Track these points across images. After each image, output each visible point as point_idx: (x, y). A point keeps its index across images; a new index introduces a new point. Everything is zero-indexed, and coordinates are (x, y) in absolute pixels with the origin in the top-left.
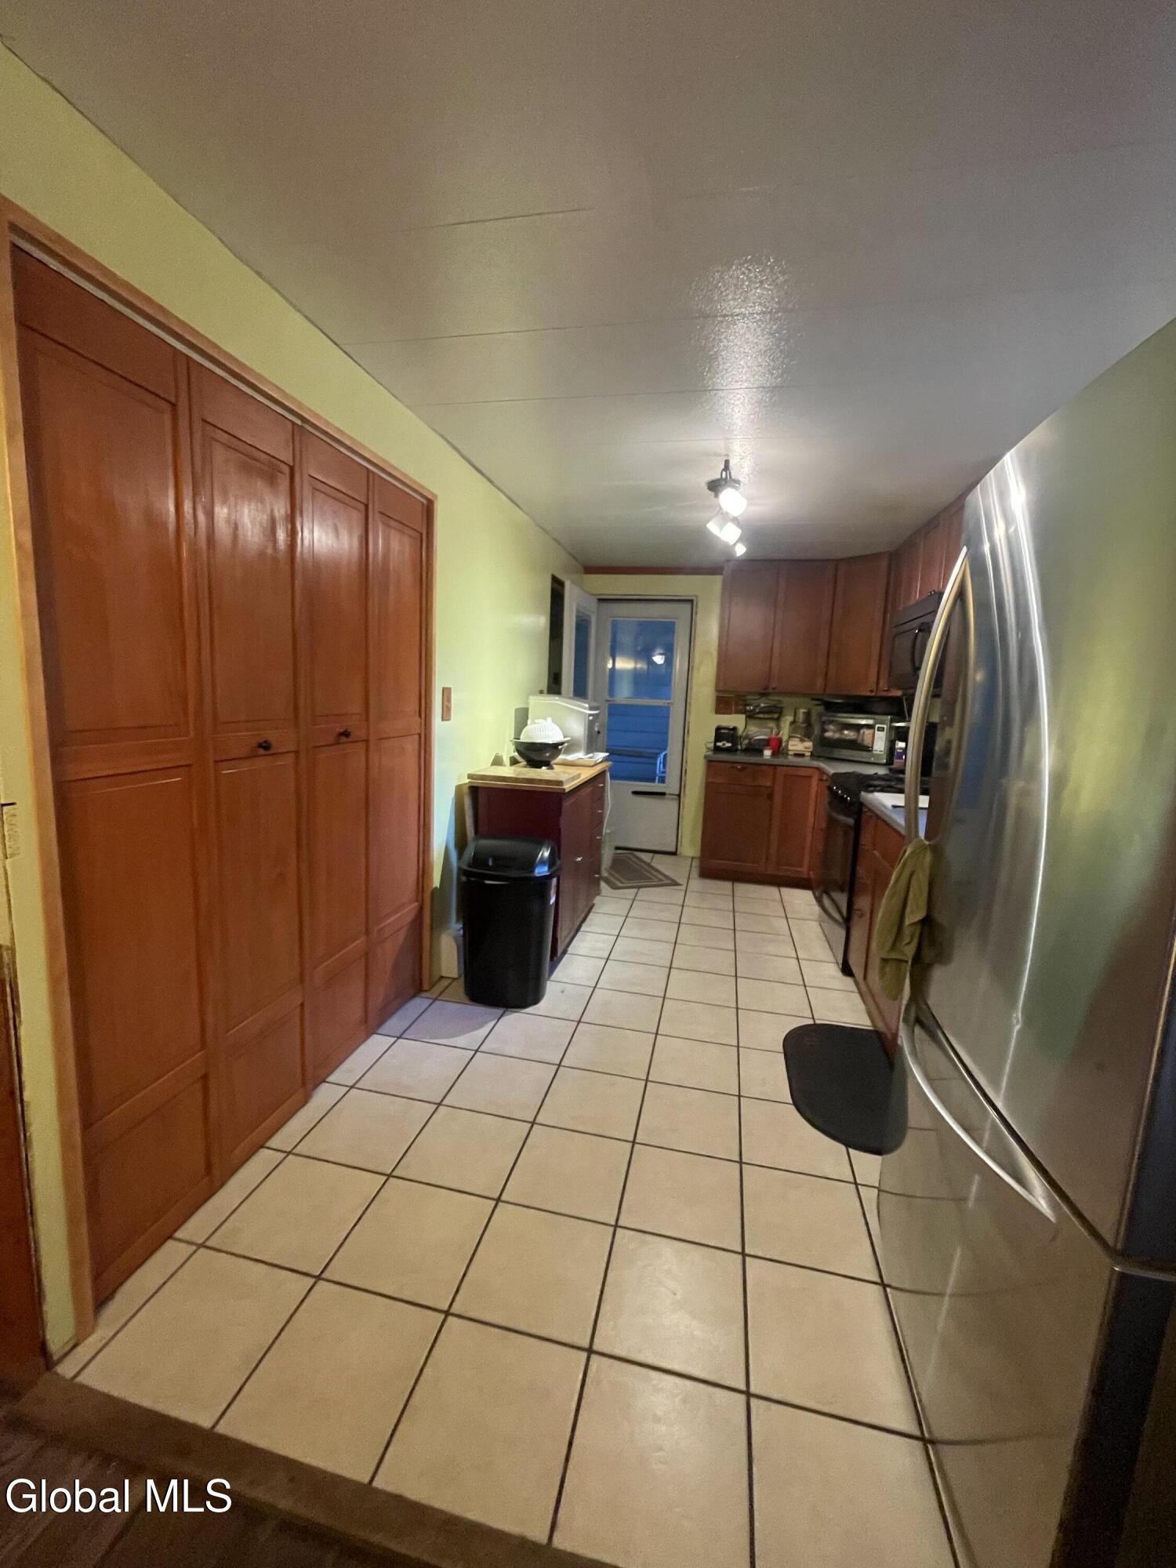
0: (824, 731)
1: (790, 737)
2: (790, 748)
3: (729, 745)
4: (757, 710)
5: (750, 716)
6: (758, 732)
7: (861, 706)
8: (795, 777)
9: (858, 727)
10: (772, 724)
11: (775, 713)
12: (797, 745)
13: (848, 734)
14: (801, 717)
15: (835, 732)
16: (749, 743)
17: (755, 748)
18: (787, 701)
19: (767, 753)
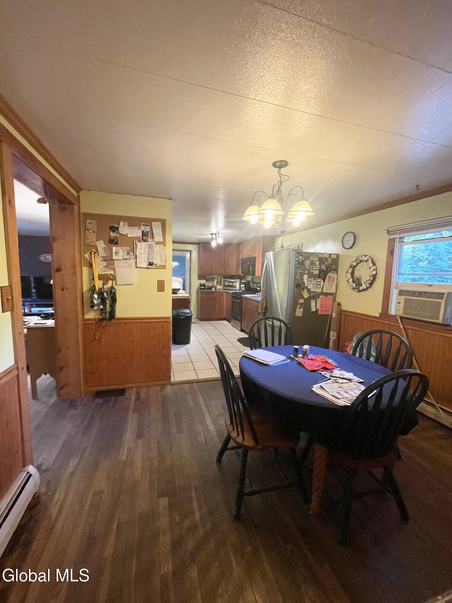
0: (225, 283)
1: (217, 285)
2: (217, 287)
3: (204, 288)
4: (209, 279)
5: (207, 280)
6: (209, 284)
7: (233, 277)
8: (220, 294)
9: (232, 282)
10: (212, 282)
11: (213, 279)
12: (219, 287)
13: (231, 284)
14: (219, 280)
15: (227, 283)
16: (208, 287)
17: (210, 288)
18: (215, 276)
19: (213, 289)
